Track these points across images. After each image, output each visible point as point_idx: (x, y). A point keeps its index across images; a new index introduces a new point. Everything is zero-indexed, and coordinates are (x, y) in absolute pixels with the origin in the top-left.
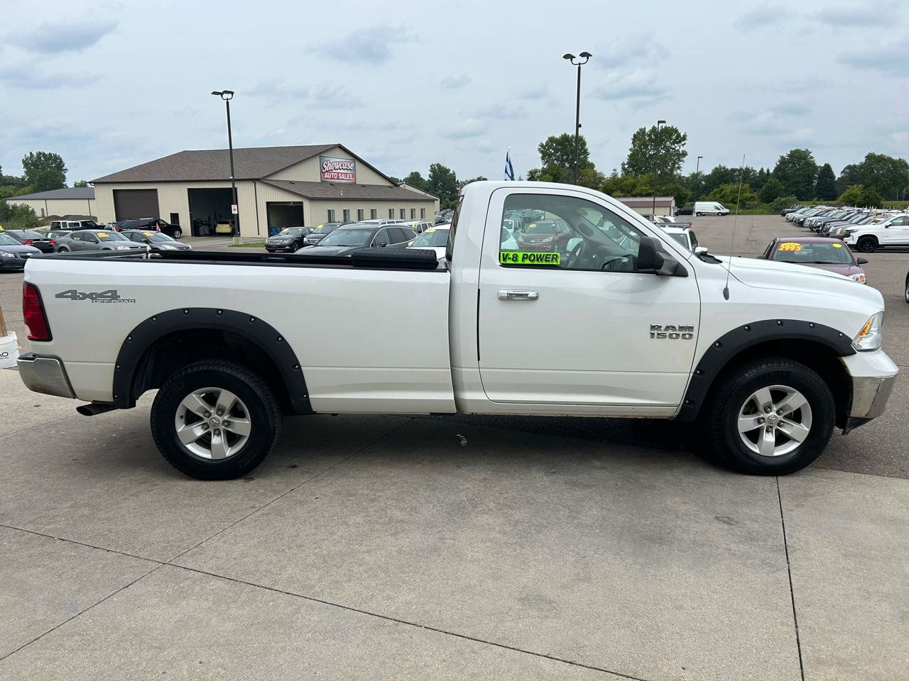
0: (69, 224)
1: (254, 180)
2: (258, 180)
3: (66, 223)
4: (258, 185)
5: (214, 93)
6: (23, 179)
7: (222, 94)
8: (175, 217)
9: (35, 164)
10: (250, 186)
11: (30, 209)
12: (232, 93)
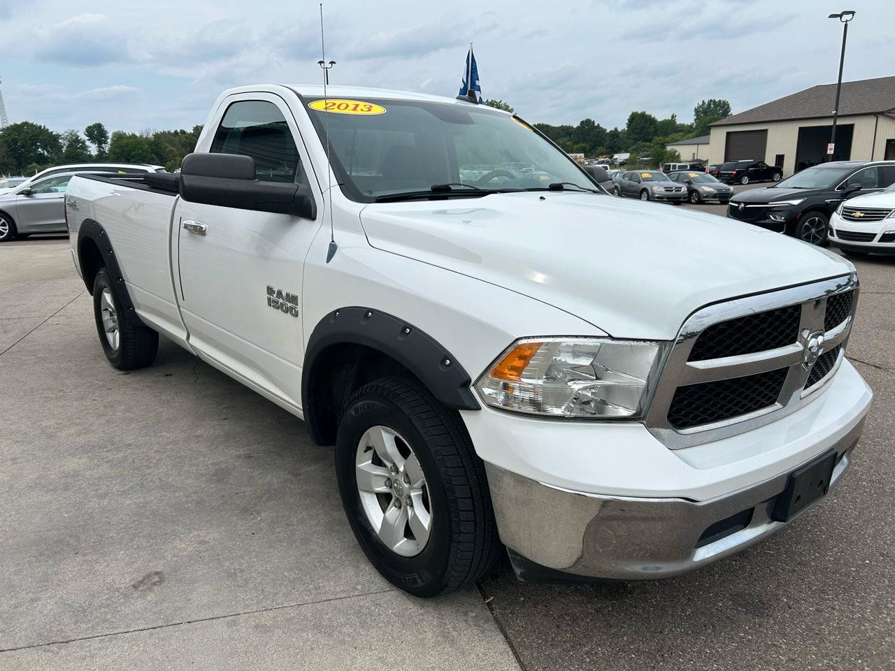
0: (679, 166)
1: (876, 114)
2: (882, 113)
3: (676, 165)
4: (882, 121)
5: (832, 16)
6: (691, 126)
7: (841, 16)
8: (780, 159)
9: (705, 112)
10: (871, 121)
11: (677, 154)
12: (853, 13)
